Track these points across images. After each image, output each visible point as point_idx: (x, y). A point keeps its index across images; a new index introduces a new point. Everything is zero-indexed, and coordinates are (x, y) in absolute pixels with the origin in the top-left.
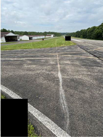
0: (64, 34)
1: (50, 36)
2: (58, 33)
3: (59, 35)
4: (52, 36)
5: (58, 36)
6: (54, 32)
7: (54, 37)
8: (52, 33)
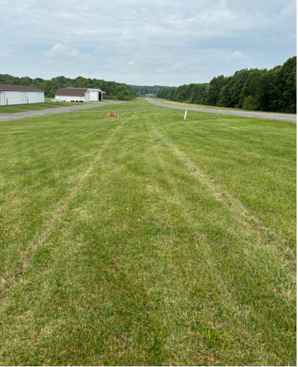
0: (147, 92)
1: (83, 95)
2: (119, 84)
3: (126, 94)
4: (93, 95)
5: (120, 99)
6: (102, 81)
7: (104, 103)
8: (92, 84)
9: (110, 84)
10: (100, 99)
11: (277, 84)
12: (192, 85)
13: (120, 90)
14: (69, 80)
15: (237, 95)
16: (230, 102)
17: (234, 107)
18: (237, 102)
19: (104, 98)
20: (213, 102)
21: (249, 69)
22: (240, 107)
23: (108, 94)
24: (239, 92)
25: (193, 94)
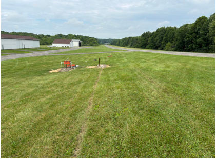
0: (106, 42)
1: (69, 43)
3: (95, 43)
4: (75, 43)
5: (92, 45)
7: (81, 48)
8: (76, 37)
9: (86, 37)
10: (80, 46)
11: (191, 34)
12: (130, 38)
13: (91, 41)
14: (64, 36)
15: (159, 42)
16: (155, 46)
17: (157, 49)
18: (160, 46)
19: (82, 45)
20: (144, 46)
21: (166, 27)
22: (162, 49)
23: (85, 43)
24: (161, 41)
25: (131, 42)
